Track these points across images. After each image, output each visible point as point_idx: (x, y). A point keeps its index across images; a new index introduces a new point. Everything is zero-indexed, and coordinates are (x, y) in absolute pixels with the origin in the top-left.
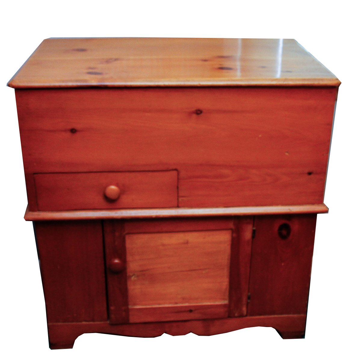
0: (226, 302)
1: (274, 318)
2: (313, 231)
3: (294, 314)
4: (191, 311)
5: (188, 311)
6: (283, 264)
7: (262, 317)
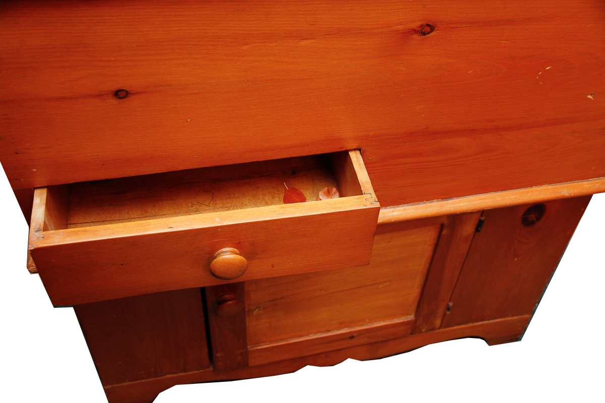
0: (411, 317)
1: (481, 325)
2: (583, 209)
3: (513, 316)
4: (352, 337)
5: (347, 338)
6: (516, 259)
7: (462, 326)
